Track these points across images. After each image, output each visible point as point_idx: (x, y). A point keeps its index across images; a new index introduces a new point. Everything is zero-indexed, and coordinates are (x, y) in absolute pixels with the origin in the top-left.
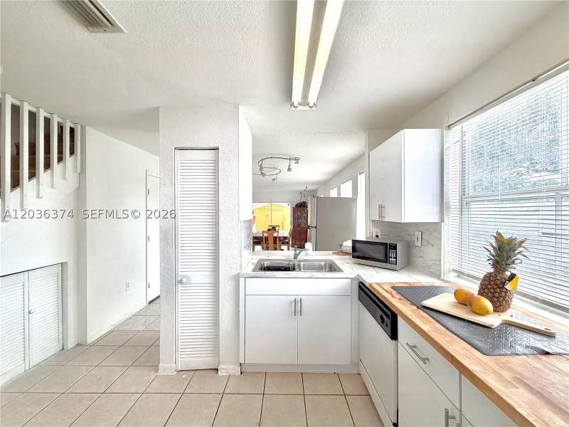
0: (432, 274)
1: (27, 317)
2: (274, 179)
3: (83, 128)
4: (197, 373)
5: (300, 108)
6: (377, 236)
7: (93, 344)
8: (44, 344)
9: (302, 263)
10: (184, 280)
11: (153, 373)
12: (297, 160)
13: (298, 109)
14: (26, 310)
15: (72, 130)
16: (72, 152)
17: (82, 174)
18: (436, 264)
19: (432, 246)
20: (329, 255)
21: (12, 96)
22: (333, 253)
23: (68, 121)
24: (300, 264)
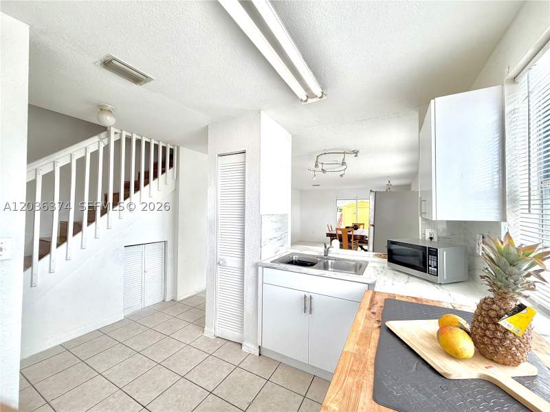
1: (143, 274)
2: (341, 175)
3: (178, 148)
4: (228, 343)
5: (310, 101)
6: (431, 238)
7: (179, 302)
8: (152, 296)
9: (330, 261)
10: (221, 263)
11: (201, 332)
12: (356, 153)
13: (308, 102)
14: (143, 270)
15: (172, 150)
16: (171, 165)
17: (177, 179)
21: (137, 134)
22: (376, 255)
23: (168, 145)
24: (327, 262)
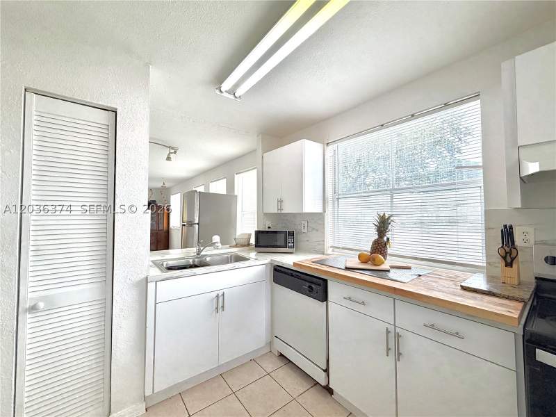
0: (317, 252)
5: (225, 94)
6: (269, 227)
10: (41, 305)
13: (222, 94)
18: (319, 244)
19: (317, 230)
20: (227, 248)
22: (231, 247)
